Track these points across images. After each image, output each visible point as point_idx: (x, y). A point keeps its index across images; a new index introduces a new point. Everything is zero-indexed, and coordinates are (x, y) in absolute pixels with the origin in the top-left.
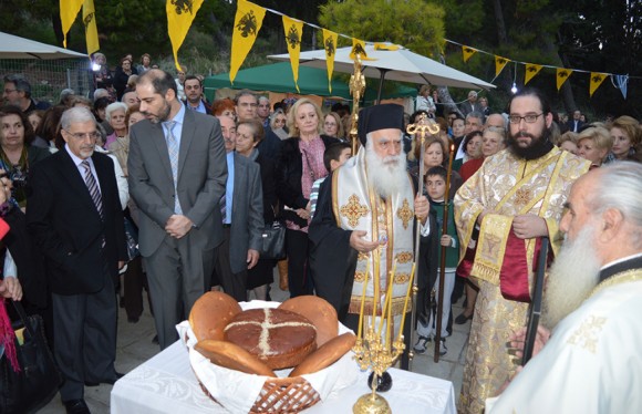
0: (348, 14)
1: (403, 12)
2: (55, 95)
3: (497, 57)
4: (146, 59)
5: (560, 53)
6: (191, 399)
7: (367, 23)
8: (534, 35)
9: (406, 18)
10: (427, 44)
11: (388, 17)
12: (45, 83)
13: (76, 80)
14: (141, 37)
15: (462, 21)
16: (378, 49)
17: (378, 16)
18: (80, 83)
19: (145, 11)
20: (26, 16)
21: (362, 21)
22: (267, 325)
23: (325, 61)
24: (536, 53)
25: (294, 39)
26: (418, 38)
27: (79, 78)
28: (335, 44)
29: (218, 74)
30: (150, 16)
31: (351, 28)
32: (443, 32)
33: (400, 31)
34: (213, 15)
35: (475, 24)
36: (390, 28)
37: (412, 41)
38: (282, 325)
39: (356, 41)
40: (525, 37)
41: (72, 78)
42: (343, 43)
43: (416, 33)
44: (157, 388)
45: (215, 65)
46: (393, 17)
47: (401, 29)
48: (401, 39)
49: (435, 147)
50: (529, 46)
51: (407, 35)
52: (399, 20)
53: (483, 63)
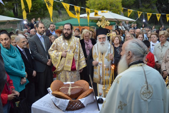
0: (94, 3)
1: (109, 1)
2: (15, 31)
3: (138, 12)
4: (39, 19)
5: (158, 9)
6: (51, 107)
7: (100, 5)
8: (149, 5)
9: (111, 3)
10: (117, 10)
11: (105, 3)
12: (11, 27)
13: (20, 27)
14: (38, 13)
15: (128, 2)
16: (102, 12)
17: (103, 3)
18: (21, 27)
19: (38, 6)
20: (5, 9)
21: (98, 5)
22: (70, 88)
23: (87, 17)
24: (150, 10)
25: (78, 12)
26: (114, 8)
27: (21, 26)
28: (89, 12)
29: (59, 22)
30: (40, 7)
31: (95, 7)
32: (122, 6)
33: (109, 7)
34: (57, 5)
35: (132, 3)
36: (106, 6)
37: (113, 9)
38: (74, 87)
39: (96, 11)
40: (147, 5)
41: (19, 26)
42: (92, 11)
43: (114, 7)
44: (43, 105)
45: (58, 19)
46: (107, 3)
47: (109, 6)
48: (109, 9)
49: (117, 38)
50: (148, 8)
51: (111, 8)
52: (108, 4)
53: (135, 14)
